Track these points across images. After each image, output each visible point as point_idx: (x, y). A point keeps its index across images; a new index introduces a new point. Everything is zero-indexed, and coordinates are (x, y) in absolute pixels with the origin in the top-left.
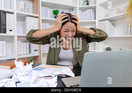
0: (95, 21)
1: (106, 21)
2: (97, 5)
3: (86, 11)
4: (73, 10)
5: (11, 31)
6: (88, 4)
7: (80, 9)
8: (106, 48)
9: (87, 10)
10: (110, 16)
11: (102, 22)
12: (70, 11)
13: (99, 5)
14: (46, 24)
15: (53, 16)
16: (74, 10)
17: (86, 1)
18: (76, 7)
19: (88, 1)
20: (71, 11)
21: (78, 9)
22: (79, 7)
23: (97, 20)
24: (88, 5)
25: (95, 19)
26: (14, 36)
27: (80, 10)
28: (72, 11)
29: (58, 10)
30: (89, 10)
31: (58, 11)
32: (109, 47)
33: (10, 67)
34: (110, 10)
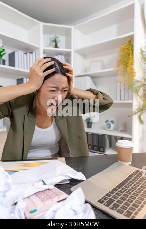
1: (87, 77)
2: (72, 50)
4: (32, 53)
6: (56, 46)
10: (93, 71)
11: (80, 78)
12: (26, 53)
13: (76, 51)
16: (34, 53)
17: (53, 41)
18: (38, 48)
19: (58, 41)
20: (28, 54)
22: (44, 50)
24: (58, 47)
27: (45, 55)
30: (60, 56)
34: (91, 62)
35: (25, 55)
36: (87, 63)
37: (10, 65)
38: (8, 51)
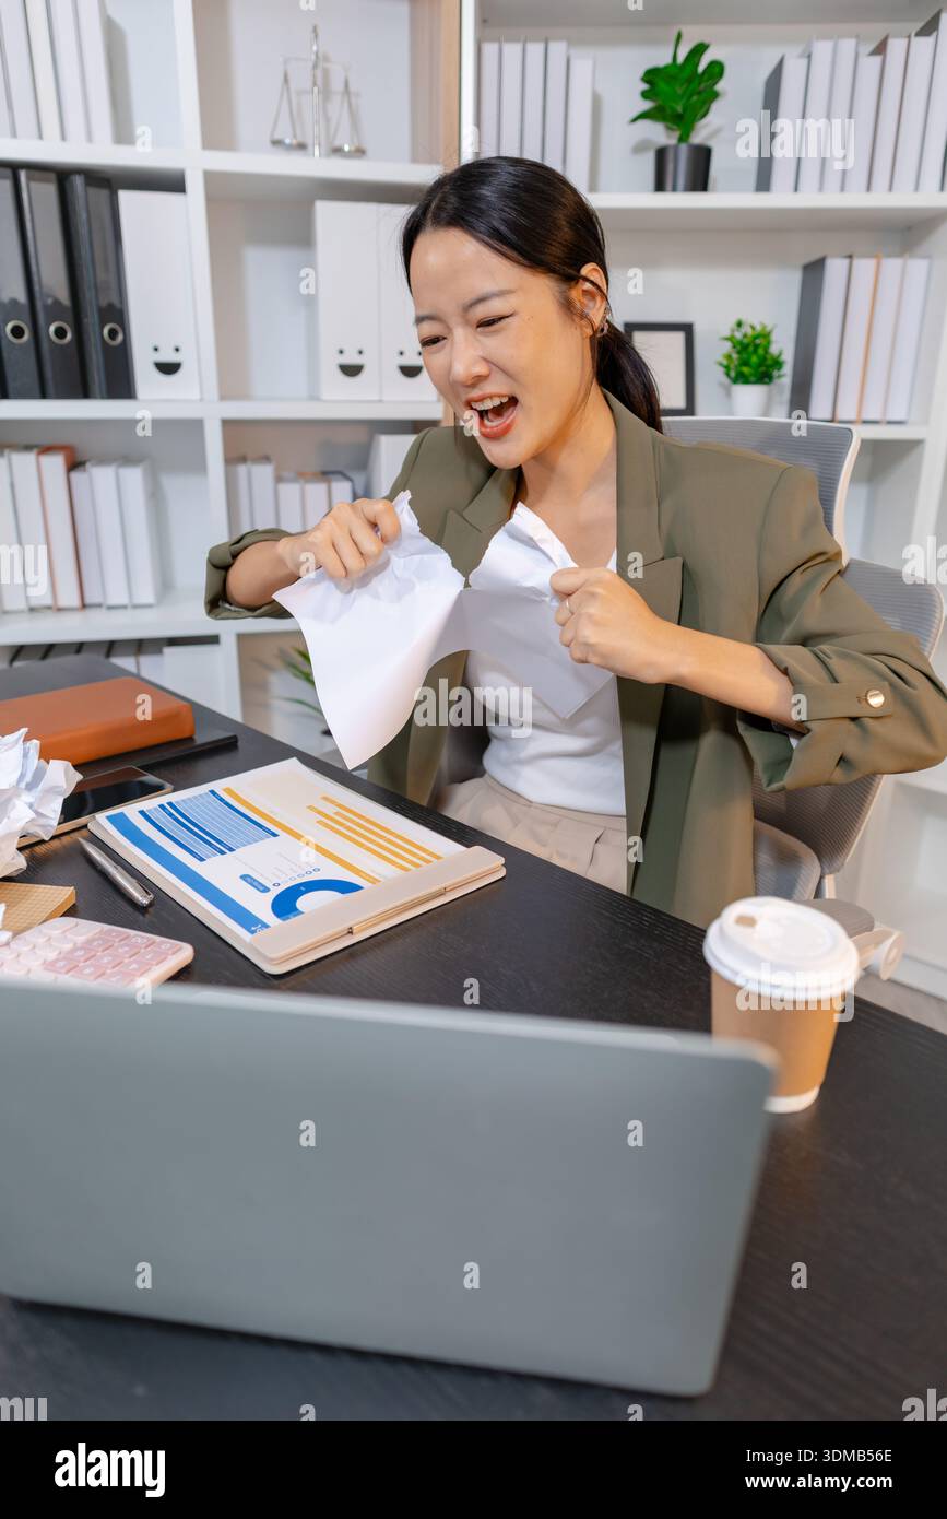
5: (168, 368)
12: (881, 49)
29: (706, 58)
31: (716, 69)
35: (873, 63)
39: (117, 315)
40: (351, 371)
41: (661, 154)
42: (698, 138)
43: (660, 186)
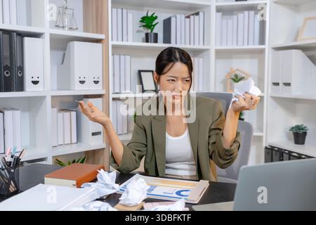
0: (262, 47)
1: (293, 50)
2: (268, 1)
3: (235, 17)
4: (198, 14)
7: (219, 10)
8: (293, 128)
9: (241, 15)
12: (188, 17)
14: (122, 57)
15: (138, 31)
16: (201, 14)
18: (208, 6)
20: (192, 17)
21: (213, 10)
22: (217, 6)
23: (267, 47)
25: (262, 41)
26: (44, 98)
27: (220, 14)
28: (197, 17)
29: (154, 16)
30: (246, 13)
31: (156, 17)
32: (299, 124)
33: (75, 182)
34: (306, 19)
35: (188, 19)
36: (299, 18)
37: (164, 42)
38: (161, 16)
39: (21, 69)
40: (82, 82)
41: (147, 34)
42: (154, 31)
43: (147, 41)
